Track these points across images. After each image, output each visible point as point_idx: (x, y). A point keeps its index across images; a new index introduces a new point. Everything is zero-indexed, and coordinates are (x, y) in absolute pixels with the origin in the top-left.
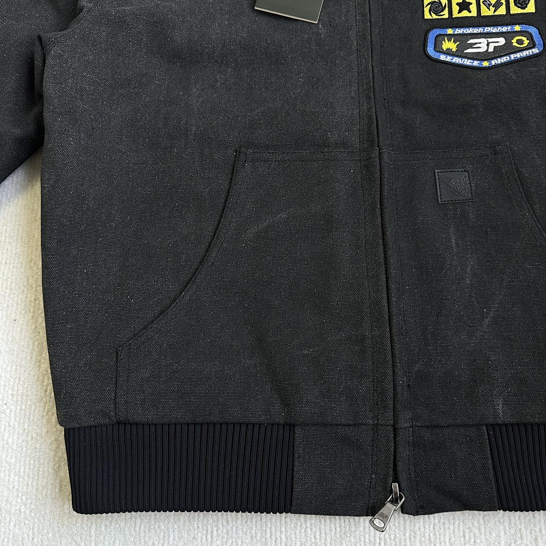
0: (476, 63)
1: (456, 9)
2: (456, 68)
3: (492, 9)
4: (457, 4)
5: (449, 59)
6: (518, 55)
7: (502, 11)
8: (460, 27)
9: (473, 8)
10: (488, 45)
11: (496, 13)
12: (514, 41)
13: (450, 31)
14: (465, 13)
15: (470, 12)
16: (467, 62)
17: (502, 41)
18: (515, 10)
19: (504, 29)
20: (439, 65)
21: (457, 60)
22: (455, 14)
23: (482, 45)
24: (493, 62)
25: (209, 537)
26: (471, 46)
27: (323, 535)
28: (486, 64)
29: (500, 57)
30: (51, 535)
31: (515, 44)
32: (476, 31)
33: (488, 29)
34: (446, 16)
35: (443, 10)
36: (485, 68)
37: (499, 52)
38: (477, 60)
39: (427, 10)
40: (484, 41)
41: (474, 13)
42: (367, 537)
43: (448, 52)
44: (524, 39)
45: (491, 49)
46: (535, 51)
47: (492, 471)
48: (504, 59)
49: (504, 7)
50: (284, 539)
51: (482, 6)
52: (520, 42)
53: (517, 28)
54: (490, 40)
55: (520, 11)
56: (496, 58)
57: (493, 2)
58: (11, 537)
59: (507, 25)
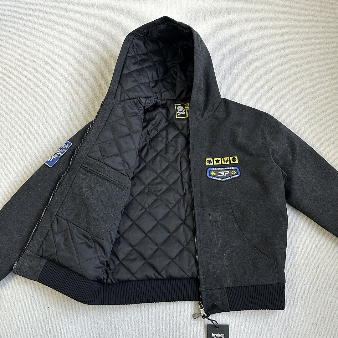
0: (221, 179)
1: (215, 162)
2: (216, 181)
3: (225, 162)
4: (216, 161)
5: (213, 178)
6: (233, 177)
7: (228, 163)
8: (216, 168)
9: (220, 162)
10: (224, 174)
11: (227, 163)
12: (232, 172)
13: (214, 169)
14: (218, 164)
15: (219, 163)
16: (219, 179)
17: (228, 172)
18: (232, 162)
19: (229, 168)
20: (210, 180)
21: (216, 178)
22: (215, 164)
23: (223, 174)
24: (226, 179)
25: (143, 318)
26: (220, 174)
27: (176, 317)
28: (224, 180)
29: (228, 177)
30: (97, 320)
31: (232, 173)
32: (221, 169)
33: (224, 169)
34: (213, 164)
35: (211, 162)
36: (224, 181)
37: (228, 176)
38: (221, 178)
39: (207, 162)
40: (223, 172)
41: (220, 164)
42: (188, 317)
43: (213, 176)
44: (235, 171)
45: (225, 175)
46: (238, 175)
47: (228, 301)
48: (229, 178)
49: (229, 162)
50: (165, 318)
51: (223, 161)
52: (234, 172)
53: (233, 168)
54: (225, 172)
55: (234, 163)
56: (227, 178)
57: (226, 160)
58: (85, 320)
59: (230, 167)
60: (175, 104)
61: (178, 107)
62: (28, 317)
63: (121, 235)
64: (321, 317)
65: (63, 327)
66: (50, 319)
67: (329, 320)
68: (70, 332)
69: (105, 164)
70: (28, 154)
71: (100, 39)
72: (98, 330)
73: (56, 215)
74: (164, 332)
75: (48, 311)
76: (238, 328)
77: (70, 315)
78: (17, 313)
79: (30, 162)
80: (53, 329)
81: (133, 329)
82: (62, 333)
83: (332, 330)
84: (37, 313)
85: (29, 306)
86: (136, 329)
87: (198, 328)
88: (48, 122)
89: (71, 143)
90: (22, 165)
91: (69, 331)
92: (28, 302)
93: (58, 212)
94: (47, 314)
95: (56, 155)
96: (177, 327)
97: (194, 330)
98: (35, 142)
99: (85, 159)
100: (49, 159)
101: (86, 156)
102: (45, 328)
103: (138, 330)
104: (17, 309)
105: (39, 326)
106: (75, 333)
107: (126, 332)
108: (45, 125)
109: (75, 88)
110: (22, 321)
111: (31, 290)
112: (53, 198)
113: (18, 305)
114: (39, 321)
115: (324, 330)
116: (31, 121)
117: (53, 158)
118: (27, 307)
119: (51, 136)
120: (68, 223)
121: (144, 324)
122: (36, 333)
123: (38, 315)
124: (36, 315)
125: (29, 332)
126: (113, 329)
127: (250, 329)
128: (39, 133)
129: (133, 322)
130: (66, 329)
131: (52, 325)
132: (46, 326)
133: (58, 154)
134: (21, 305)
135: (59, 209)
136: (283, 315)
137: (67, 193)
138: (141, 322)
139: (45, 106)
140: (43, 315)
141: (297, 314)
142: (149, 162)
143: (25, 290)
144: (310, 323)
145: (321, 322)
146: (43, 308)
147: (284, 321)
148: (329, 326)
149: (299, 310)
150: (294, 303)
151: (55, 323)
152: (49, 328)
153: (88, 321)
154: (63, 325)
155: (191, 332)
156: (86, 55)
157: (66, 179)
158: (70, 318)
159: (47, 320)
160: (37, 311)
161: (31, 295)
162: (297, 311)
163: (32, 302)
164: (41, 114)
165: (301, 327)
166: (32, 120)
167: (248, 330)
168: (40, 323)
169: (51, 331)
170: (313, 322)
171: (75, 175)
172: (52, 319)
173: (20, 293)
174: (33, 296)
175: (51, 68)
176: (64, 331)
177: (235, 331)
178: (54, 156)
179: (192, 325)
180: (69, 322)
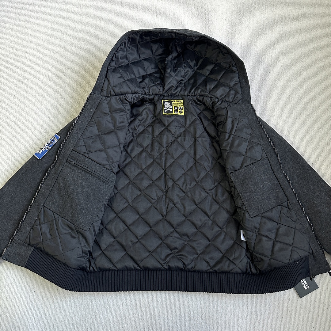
60: (162, 100)
61: (165, 103)
62: (15, 300)
63: (104, 226)
64: (288, 311)
65: (48, 310)
66: (36, 302)
67: (295, 314)
68: (54, 315)
69: (90, 159)
70: (18, 146)
71: (91, 31)
72: (80, 314)
73: (43, 206)
74: (140, 319)
75: (34, 295)
76: (209, 318)
77: (54, 299)
78: (5, 295)
79: (20, 153)
80: (39, 311)
81: (111, 315)
82: (47, 315)
83: (297, 324)
84: (24, 296)
85: (17, 290)
86: (115, 315)
87: (172, 317)
88: (38, 114)
89: (59, 137)
90: (13, 156)
91: (53, 313)
92: (16, 285)
93: (44, 203)
94: (34, 297)
95: (45, 147)
96: (152, 314)
97: (168, 318)
98: (26, 134)
99: (71, 153)
100: (38, 152)
101: (71, 150)
102: (31, 310)
103: (116, 316)
104: (5, 292)
105: (26, 308)
106: (58, 316)
107: (105, 317)
108: (35, 117)
109: (65, 81)
110: (9, 303)
111: (19, 275)
112: (40, 189)
113: (6, 289)
114: (25, 303)
115: (289, 324)
116: (22, 113)
117: (42, 150)
118: (15, 291)
119: (41, 129)
120: (54, 214)
121: (122, 311)
122: (22, 315)
123: (25, 298)
124: (23, 298)
125: (16, 314)
126: (93, 314)
127: (220, 319)
128: (30, 125)
129: (112, 309)
130: (51, 312)
131: (38, 307)
132: (33, 309)
133: (47, 146)
134: (9, 289)
135: (46, 201)
136: (252, 308)
137: (53, 185)
138: (119, 308)
139: (36, 98)
140: (30, 298)
141: (265, 308)
142: (135, 157)
143: (13, 275)
144: (277, 316)
145: (287, 316)
146: (30, 291)
147: (252, 314)
148: (294, 320)
149: (267, 304)
150: (264, 297)
151: (41, 305)
152: (35, 310)
153: (71, 305)
154: (48, 308)
155: (165, 320)
156: (77, 47)
157: (52, 172)
158: (54, 302)
159: (34, 302)
160: (24, 294)
161: (19, 279)
162: (265, 305)
163: (20, 286)
164: (32, 106)
165: (268, 319)
166: (22, 111)
167: (218, 320)
168: (26, 305)
169: (37, 313)
170: (280, 315)
171: (61, 168)
172: (39, 302)
173: (9, 277)
174: (21, 280)
175: (42, 60)
176: (49, 313)
177: (206, 320)
178: (43, 148)
179: (167, 314)
180: (54, 306)
